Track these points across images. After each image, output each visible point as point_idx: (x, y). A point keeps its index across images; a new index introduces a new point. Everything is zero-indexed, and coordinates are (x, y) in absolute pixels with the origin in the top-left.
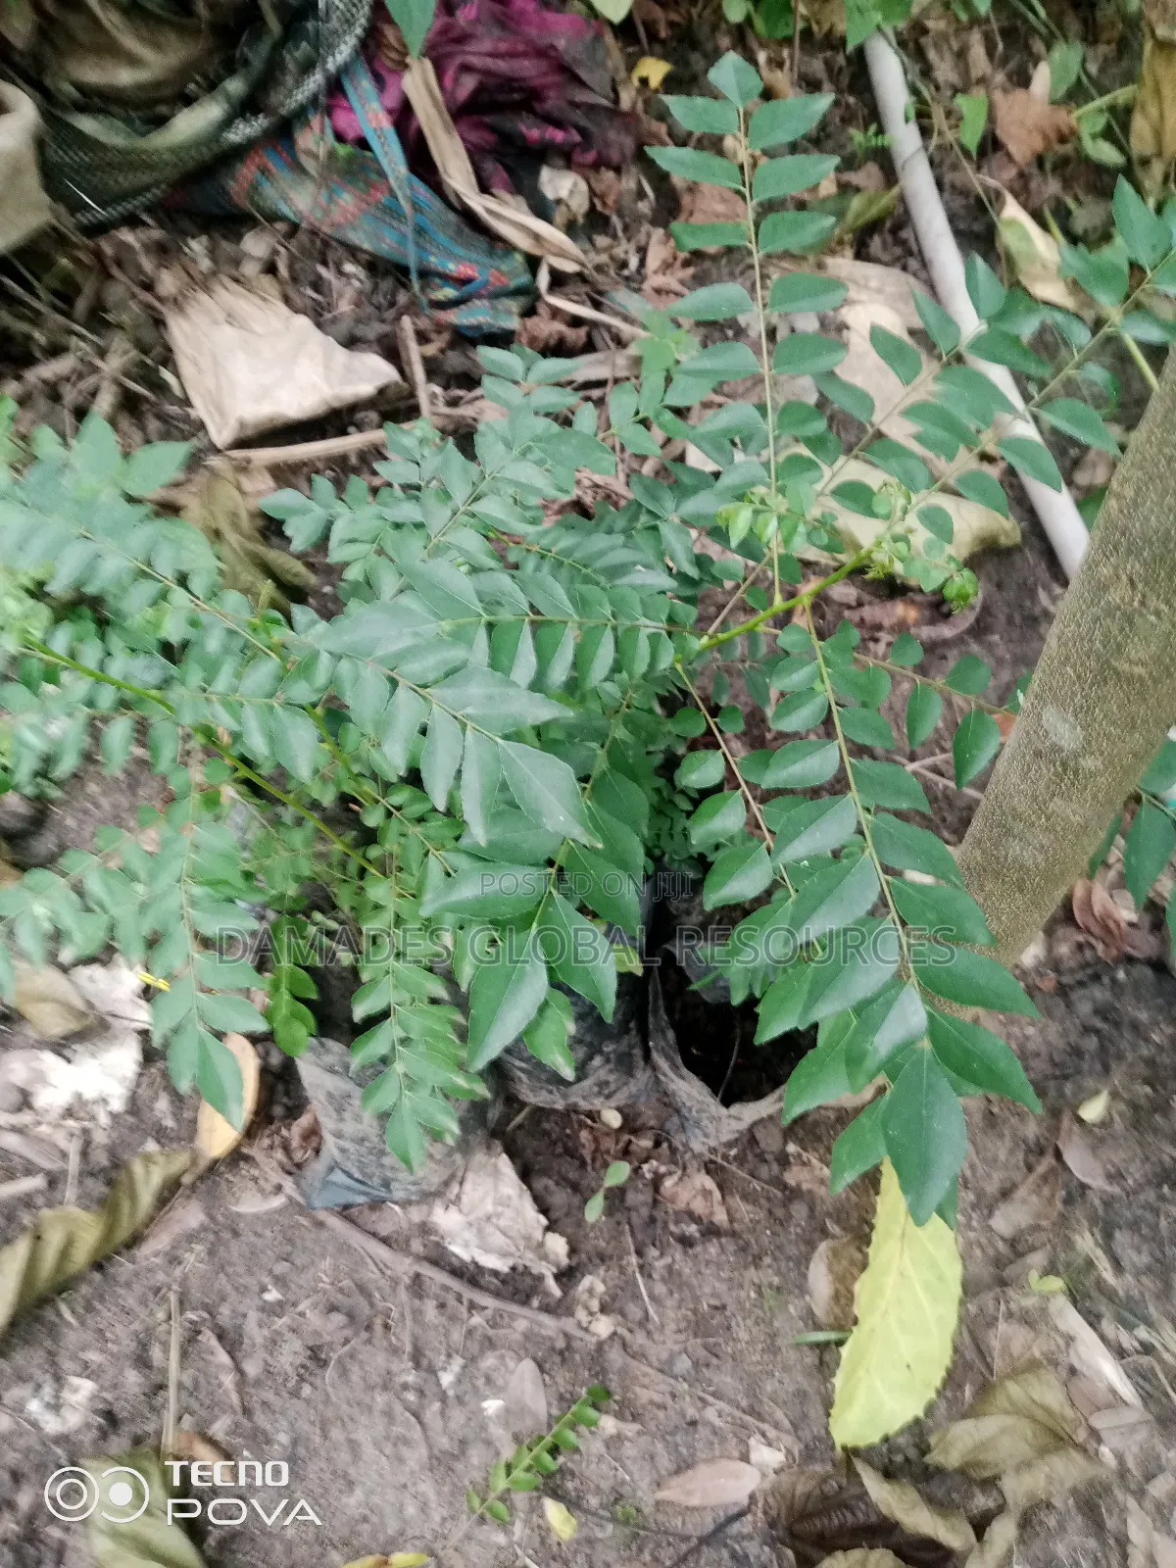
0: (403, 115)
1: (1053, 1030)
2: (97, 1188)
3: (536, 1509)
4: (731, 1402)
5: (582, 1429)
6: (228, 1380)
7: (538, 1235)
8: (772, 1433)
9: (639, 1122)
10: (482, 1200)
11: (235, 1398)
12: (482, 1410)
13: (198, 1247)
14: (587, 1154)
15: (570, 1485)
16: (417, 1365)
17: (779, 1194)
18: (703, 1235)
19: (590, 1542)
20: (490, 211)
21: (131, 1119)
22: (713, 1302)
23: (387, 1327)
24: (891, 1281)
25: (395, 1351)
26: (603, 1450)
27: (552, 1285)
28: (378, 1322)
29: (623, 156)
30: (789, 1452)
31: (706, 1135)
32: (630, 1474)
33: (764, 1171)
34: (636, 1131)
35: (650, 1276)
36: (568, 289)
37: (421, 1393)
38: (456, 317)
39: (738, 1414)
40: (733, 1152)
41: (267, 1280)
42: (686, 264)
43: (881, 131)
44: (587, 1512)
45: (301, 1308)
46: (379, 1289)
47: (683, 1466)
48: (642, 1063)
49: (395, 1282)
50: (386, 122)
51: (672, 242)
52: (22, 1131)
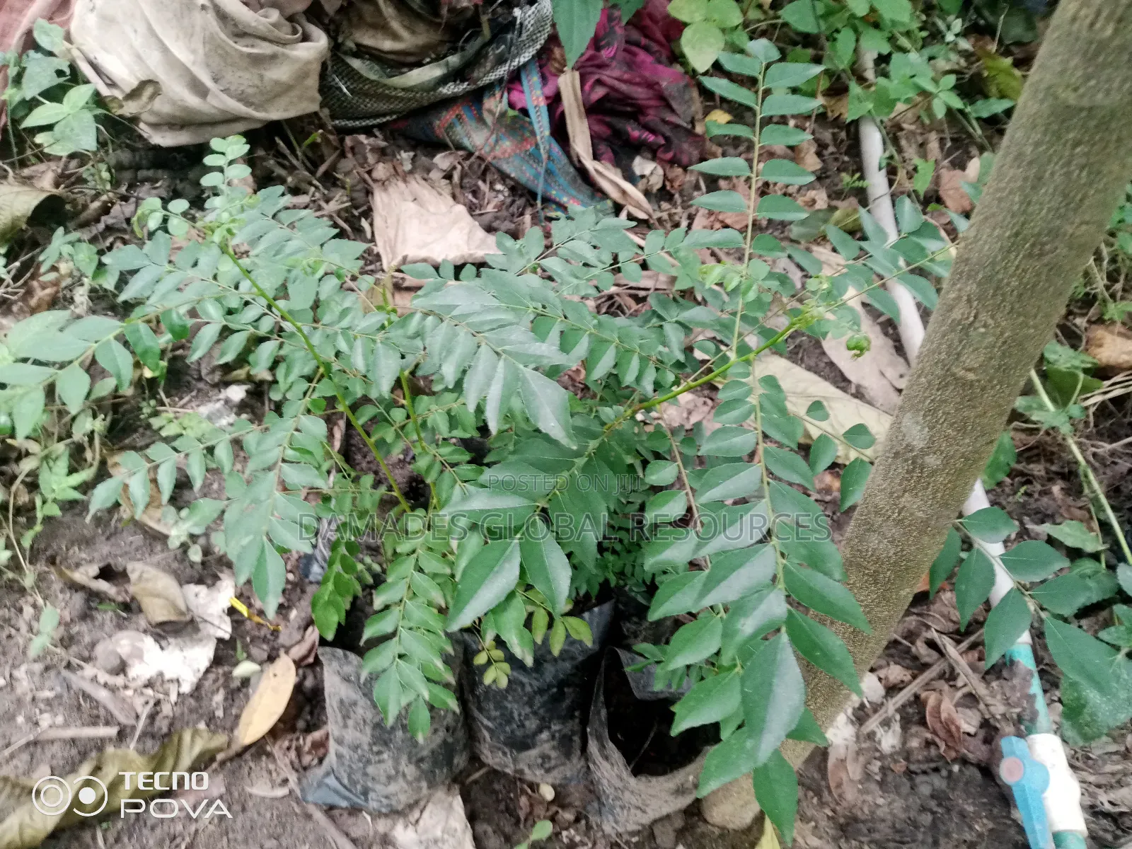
0: (555, 101)
1: (899, 804)
2: (153, 748)
9: (568, 800)
10: (435, 826)
14: (522, 815)
20: (597, 171)
21: (192, 701)
31: (616, 822)
34: (563, 807)
40: (634, 840)
43: (862, 178)
48: (579, 752)
50: (543, 104)
51: (712, 218)
52: (113, 690)
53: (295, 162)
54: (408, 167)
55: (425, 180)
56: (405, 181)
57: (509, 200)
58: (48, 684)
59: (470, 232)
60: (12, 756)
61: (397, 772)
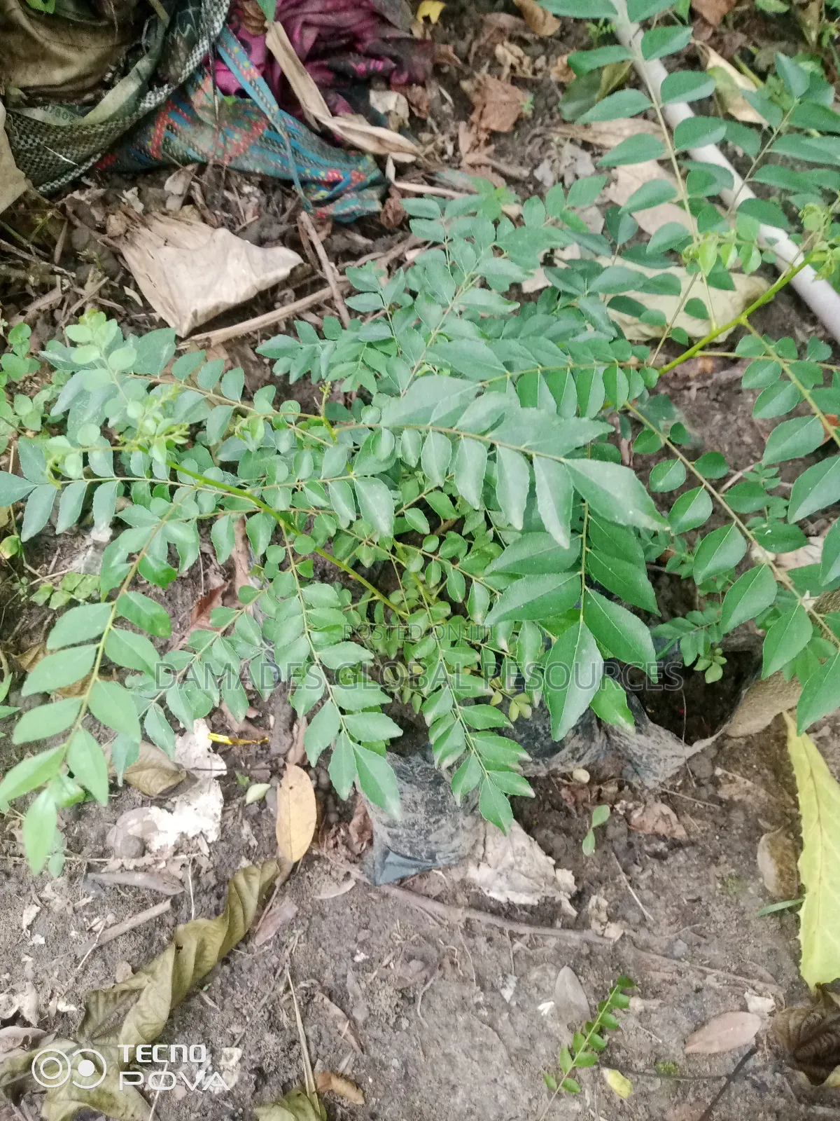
0: (268, 65)
2: (211, 902)
3: (598, 1079)
4: (723, 969)
5: (617, 1011)
6: (344, 1027)
7: (551, 872)
8: (760, 986)
9: (603, 774)
10: (504, 855)
11: (352, 1039)
12: (538, 1013)
13: (298, 932)
14: (570, 804)
15: (618, 1055)
16: (483, 989)
17: (718, 808)
18: (671, 849)
19: (645, 1095)
20: (343, 128)
21: (224, 845)
22: (690, 897)
23: (452, 963)
24: (818, 854)
25: (464, 980)
26: (638, 1025)
27: (568, 907)
28: (446, 961)
29: (426, 72)
30: (776, 998)
31: (656, 774)
32: (662, 1038)
33: (704, 793)
34: (602, 782)
35: (638, 887)
36: (410, 175)
37: (490, 1008)
38: (332, 210)
39: (731, 976)
40: (678, 783)
41: (354, 946)
42: (488, 143)
44: (637, 1073)
45: (385, 962)
46: (440, 936)
47: (700, 1025)
48: (597, 730)
49: (452, 929)
50: (257, 75)
51: (474, 129)
52: (145, 869)
53: (26, 256)
54: (139, 207)
55: (165, 214)
56: (145, 225)
57: (264, 200)
58: (80, 892)
59: (247, 254)
60: (86, 968)
61: (457, 829)
